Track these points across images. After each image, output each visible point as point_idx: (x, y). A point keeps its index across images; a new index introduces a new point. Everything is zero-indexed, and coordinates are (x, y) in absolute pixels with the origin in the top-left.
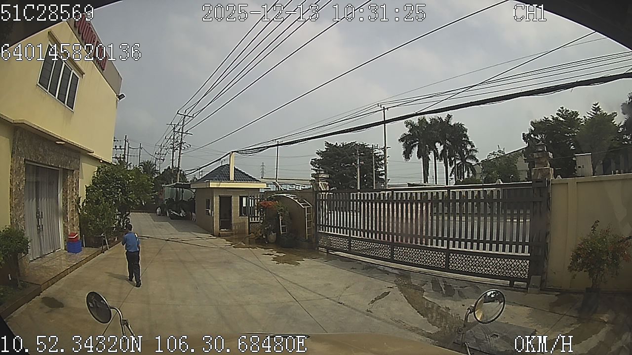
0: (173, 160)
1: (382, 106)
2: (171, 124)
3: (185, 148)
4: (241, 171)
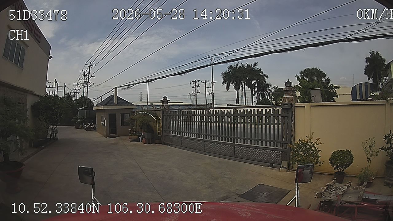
0: (84, 93)
2: (82, 71)
3: (90, 85)
4: (121, 98)
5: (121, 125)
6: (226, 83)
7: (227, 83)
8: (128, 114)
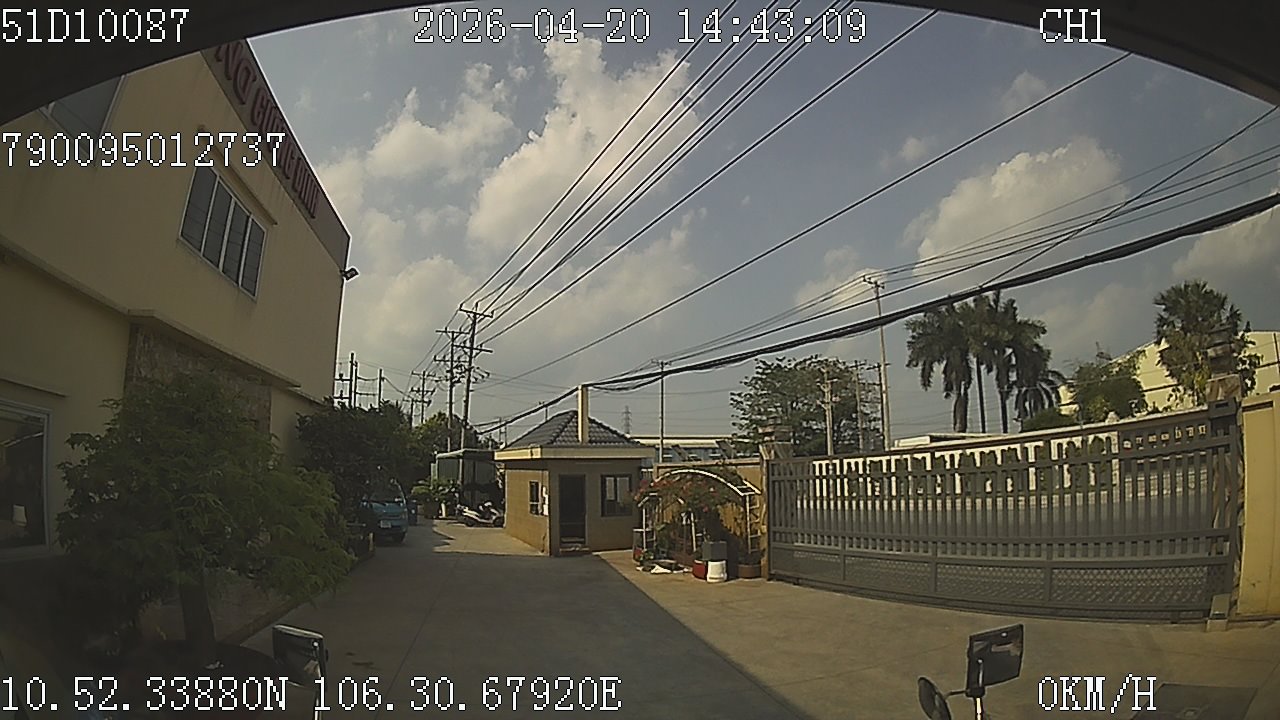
0: (451, 403)
1: (873, 280)
2: (446, 332)
3: (476, 379)
4: (601, 424)
5: (603, 515)
6: (920, 364)
7: (924, 364)
8: (626, 476)
